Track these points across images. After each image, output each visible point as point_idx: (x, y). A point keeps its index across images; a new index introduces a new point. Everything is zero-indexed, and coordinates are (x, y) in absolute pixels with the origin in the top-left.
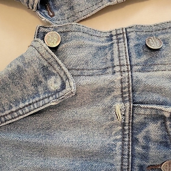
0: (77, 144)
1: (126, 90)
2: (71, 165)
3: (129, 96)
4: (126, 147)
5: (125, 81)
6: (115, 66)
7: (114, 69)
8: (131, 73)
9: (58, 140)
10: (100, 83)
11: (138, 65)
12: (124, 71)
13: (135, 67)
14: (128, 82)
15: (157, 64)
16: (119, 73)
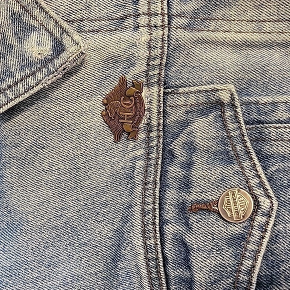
0: (68, 174)
1: (157, 62)
2: (59, 218)
3: (159, 74)
4: (151, 169)
5: (155, 45)
6: (139, 15)
7: (137, 21)
8: (169, 30)
9: (32, 169)
10: (112, 48)
11: (183, 17)
12: (155, 26)
13: (178, 19)
14: (162, 48)
15: (217, 18)
16: (146, 29)
